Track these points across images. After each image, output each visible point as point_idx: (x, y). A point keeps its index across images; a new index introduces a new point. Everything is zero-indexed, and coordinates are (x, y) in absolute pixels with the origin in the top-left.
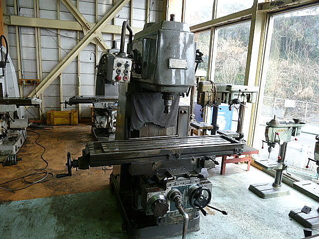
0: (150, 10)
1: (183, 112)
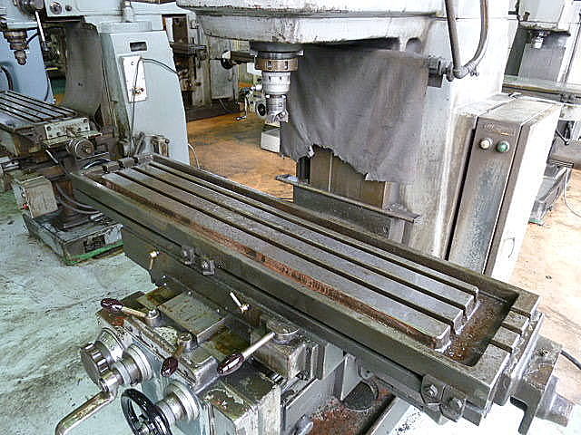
1: (486, 144)
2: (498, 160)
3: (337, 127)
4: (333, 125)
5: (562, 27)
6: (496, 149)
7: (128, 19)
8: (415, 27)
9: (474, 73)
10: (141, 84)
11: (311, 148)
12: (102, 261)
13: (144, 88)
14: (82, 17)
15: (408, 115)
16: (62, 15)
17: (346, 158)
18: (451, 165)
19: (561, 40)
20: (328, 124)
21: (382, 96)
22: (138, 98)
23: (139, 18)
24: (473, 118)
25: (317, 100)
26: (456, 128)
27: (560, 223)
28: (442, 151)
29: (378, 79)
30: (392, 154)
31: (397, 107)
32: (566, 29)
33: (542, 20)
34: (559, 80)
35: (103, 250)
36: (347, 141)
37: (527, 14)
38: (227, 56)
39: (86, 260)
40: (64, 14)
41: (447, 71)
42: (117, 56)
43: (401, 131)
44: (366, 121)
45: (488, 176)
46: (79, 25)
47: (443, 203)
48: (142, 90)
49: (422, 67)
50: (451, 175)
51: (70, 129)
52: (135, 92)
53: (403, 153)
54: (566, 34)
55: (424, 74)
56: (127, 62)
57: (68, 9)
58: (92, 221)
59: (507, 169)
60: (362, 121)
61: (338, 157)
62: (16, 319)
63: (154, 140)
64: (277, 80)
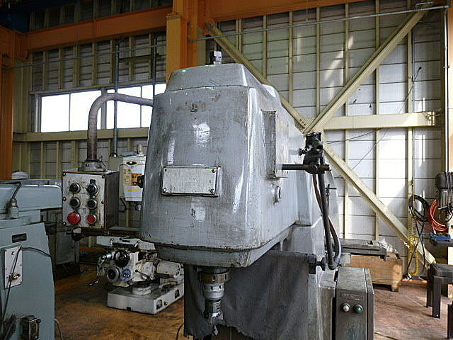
0: (413, 82)
1: (347, 308)
2: (356, 319)
3: (238, 308)
4: (235, 308)
6: (354, 311)
7: (13, 216)
8: (286, 233)
10: (18, 270)
11: (215, 328)
13: (21, 274)
15: (297, 297)
17: (248, 334)
18: (324, 327)
20: (231, 308)
22: (14, 283)
23: (21, 214)
24: (332, 290)
28: (316, 316)
30: (288, 327)
41: (321, 264)
45: (352, 331)
48: (19, 275)
49: (303, 262)
50: (324, 334)
52: (11, 279)
53: (297, 325)
55: (305, 268)
56: (8, 252)
59: (364, 325)
60: (261, 303)
61: (241, 333)
63: (25, 321)
64: (216, 289)
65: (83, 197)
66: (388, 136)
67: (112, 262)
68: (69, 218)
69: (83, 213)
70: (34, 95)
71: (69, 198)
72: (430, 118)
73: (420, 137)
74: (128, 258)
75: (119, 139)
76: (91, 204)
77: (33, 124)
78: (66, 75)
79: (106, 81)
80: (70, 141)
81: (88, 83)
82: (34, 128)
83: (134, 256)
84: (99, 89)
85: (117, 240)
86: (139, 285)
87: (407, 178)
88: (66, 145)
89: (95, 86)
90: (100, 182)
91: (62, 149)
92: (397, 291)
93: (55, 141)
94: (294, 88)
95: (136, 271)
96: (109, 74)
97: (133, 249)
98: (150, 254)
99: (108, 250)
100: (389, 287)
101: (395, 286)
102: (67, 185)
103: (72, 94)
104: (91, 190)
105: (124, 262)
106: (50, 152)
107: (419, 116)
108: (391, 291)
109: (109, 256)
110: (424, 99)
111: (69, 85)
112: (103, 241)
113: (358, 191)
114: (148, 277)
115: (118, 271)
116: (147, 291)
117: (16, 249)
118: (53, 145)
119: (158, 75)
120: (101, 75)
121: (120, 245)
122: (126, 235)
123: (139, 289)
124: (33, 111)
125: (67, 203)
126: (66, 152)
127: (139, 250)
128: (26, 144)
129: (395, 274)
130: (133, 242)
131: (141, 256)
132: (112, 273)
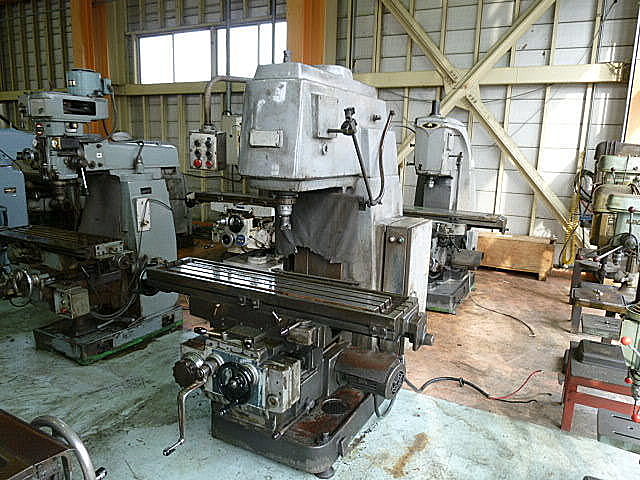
0: (602, 20)
1: (392, 239)
2: (399, 247)
3: (311, 234)
4: (309, 234)
5: (445, 173)
6: (397, 241)
7: (139, 171)
8: (350, 182)
9: (380, 203)
10: (147, 218)
11: (296, 249)
12: (111, 361)
13: (149, 221)
14: (108, 171)
16: (95, 169)
17: (317, 252)
18: (376, 253)
19: (447, 182)
20: (307, 235)
21: (336, 217)
22: (145, 229)
23: (146, 171)
24: (384, 227)
25: (299, 221)
26: (376, 232)
27: (468, 312)
28: (371, 246)
29: (333, 208)
31: (344, 222)
32: (448, 174)
33: (431, 168)
34: (451, 208)
35: (110, 352)
36: (318, 243)
37: (420, 166)
38: (191, 196)
39: (97, 361)
40: (97, 168)
41: (367, 202)
42: (132, 198)
43: (347, 234)
44: (328, 229)
45: (396, 256)
46: (104, 176)
47: (374, 275)
49: (354, 201)
51: (111, 249)
52: (143, 224)
54: (450, 177)
56: (139, 202)
57: (100, 165)
58: (99, 330)
59: (405, 252)
60: (325, 230)
61: (312, 251)
62: (55, 403)
64: (286, 208)
65: (203, 149)
66: (560, 93)
67: (227, 228)
68: (195, 164)
69: (203, 159)
70: (130, 36)
71: (194, 150)
72: (616, 71)
73: (603, 95)
74: (242, 225)
75: (232, 93)
76: (208, 154)
77: (132, 73)
78: (168, 8)
79: (215, 18)
80: (176, 95)
81: (194, 20)
82: (133, 78)
83: (248, 223)
84: (208, 28)
85: (231, 206)
86: (254, 253)
87: (578, 149)
88: (172, 100)
89: (203, 25)
90: (214, 139)
91: (167, 105)
92: (544, 280)
93: (159, 95)
94: (448, 28)
95: (251, 237)
96: (219, 8)
97: (247, 215)
98: (264, 222)
99: (223, 216)
100: (535, 276)
101: (542, 275)
102: (192, 141)
103: (175, 35)
104: (208, 145)
105: (237, 227)
106: (153, 109)
107: (602, 68)
108: (537, 279)
109: (223, 221)
110: (615, 44)
111: (171, 23)
112: (218, 207)
113: (513, 163)
114: (263, 245)
115: (233, 236)
116: (263, 261)
117: (145, 200)
118: (157, 100)
119: (279, 10)
120: (209, 9)
121: (234, 211)
122: (240, 201)
123: (255, 258)
124: (131, 57)
125: (193, 153)
126: (172, 109)
127: (253, 217)
128: (125, 99)
129: (544, 261)
130: (247, 208)
131: (255, 223)
132: (226, 238)
